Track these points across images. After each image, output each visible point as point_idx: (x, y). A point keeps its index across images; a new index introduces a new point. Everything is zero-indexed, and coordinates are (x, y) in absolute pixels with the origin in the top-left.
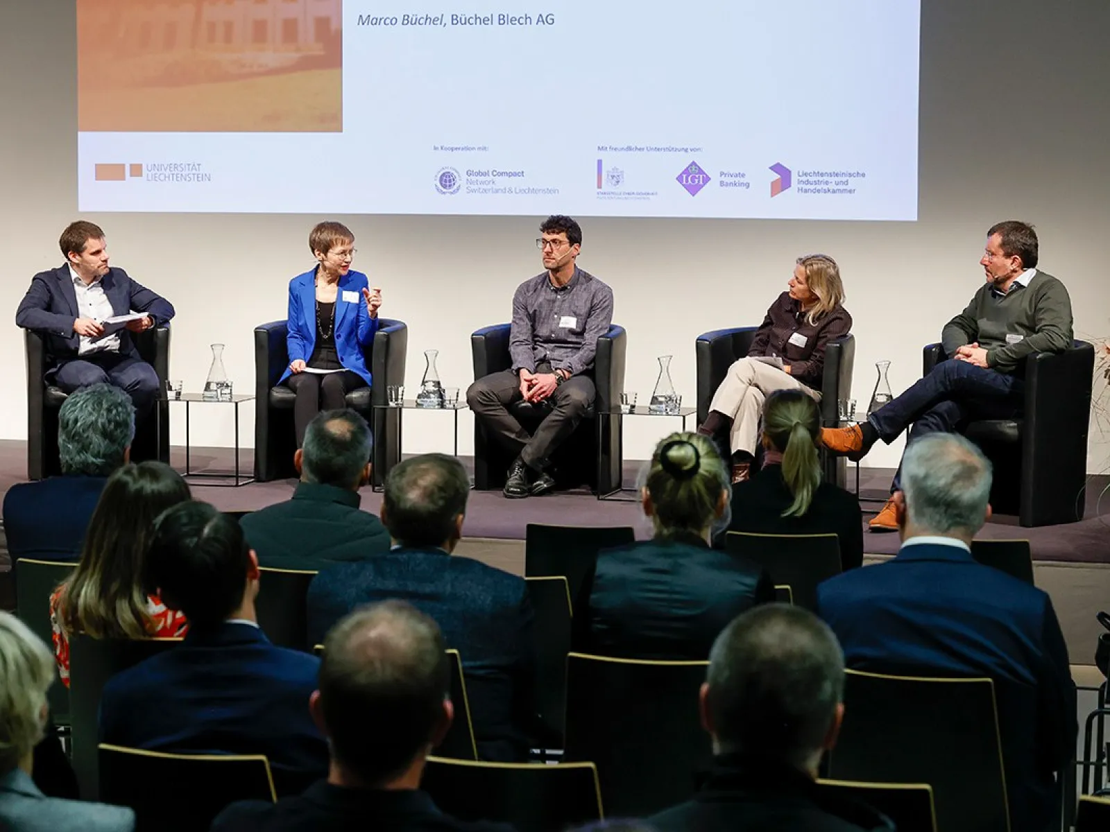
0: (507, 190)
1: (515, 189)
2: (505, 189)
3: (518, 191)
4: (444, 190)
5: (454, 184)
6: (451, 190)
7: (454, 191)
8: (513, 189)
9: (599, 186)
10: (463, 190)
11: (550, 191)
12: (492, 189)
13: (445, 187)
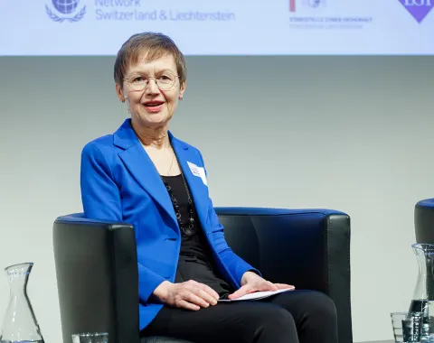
0: (158, 14)
1: (171, 12)
2: (155, 13)
3: (174, 17)
4: (60, 15)
5: (76, 5)
6: (72, 15)
7: (76, 17)
8: (167, 14)
9: (292, 8)
10: (89, 15)
11: (220, 16)
12: (136, 11)
13: (61, 9)
